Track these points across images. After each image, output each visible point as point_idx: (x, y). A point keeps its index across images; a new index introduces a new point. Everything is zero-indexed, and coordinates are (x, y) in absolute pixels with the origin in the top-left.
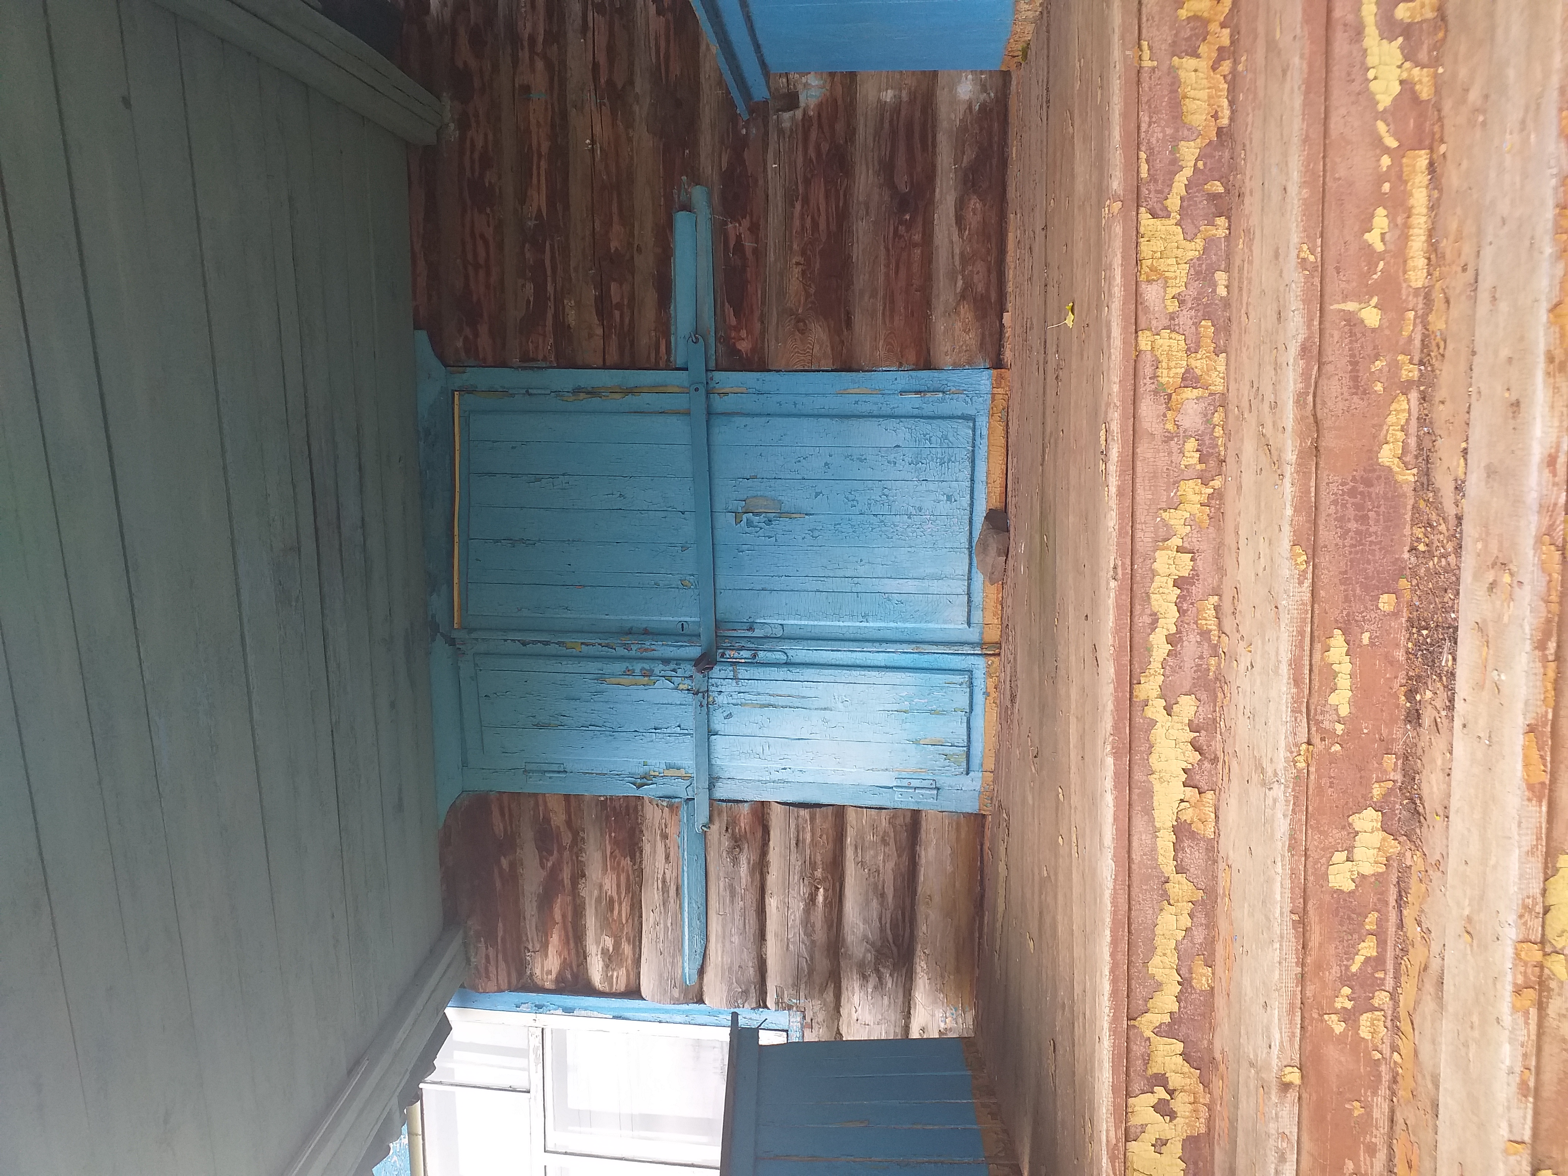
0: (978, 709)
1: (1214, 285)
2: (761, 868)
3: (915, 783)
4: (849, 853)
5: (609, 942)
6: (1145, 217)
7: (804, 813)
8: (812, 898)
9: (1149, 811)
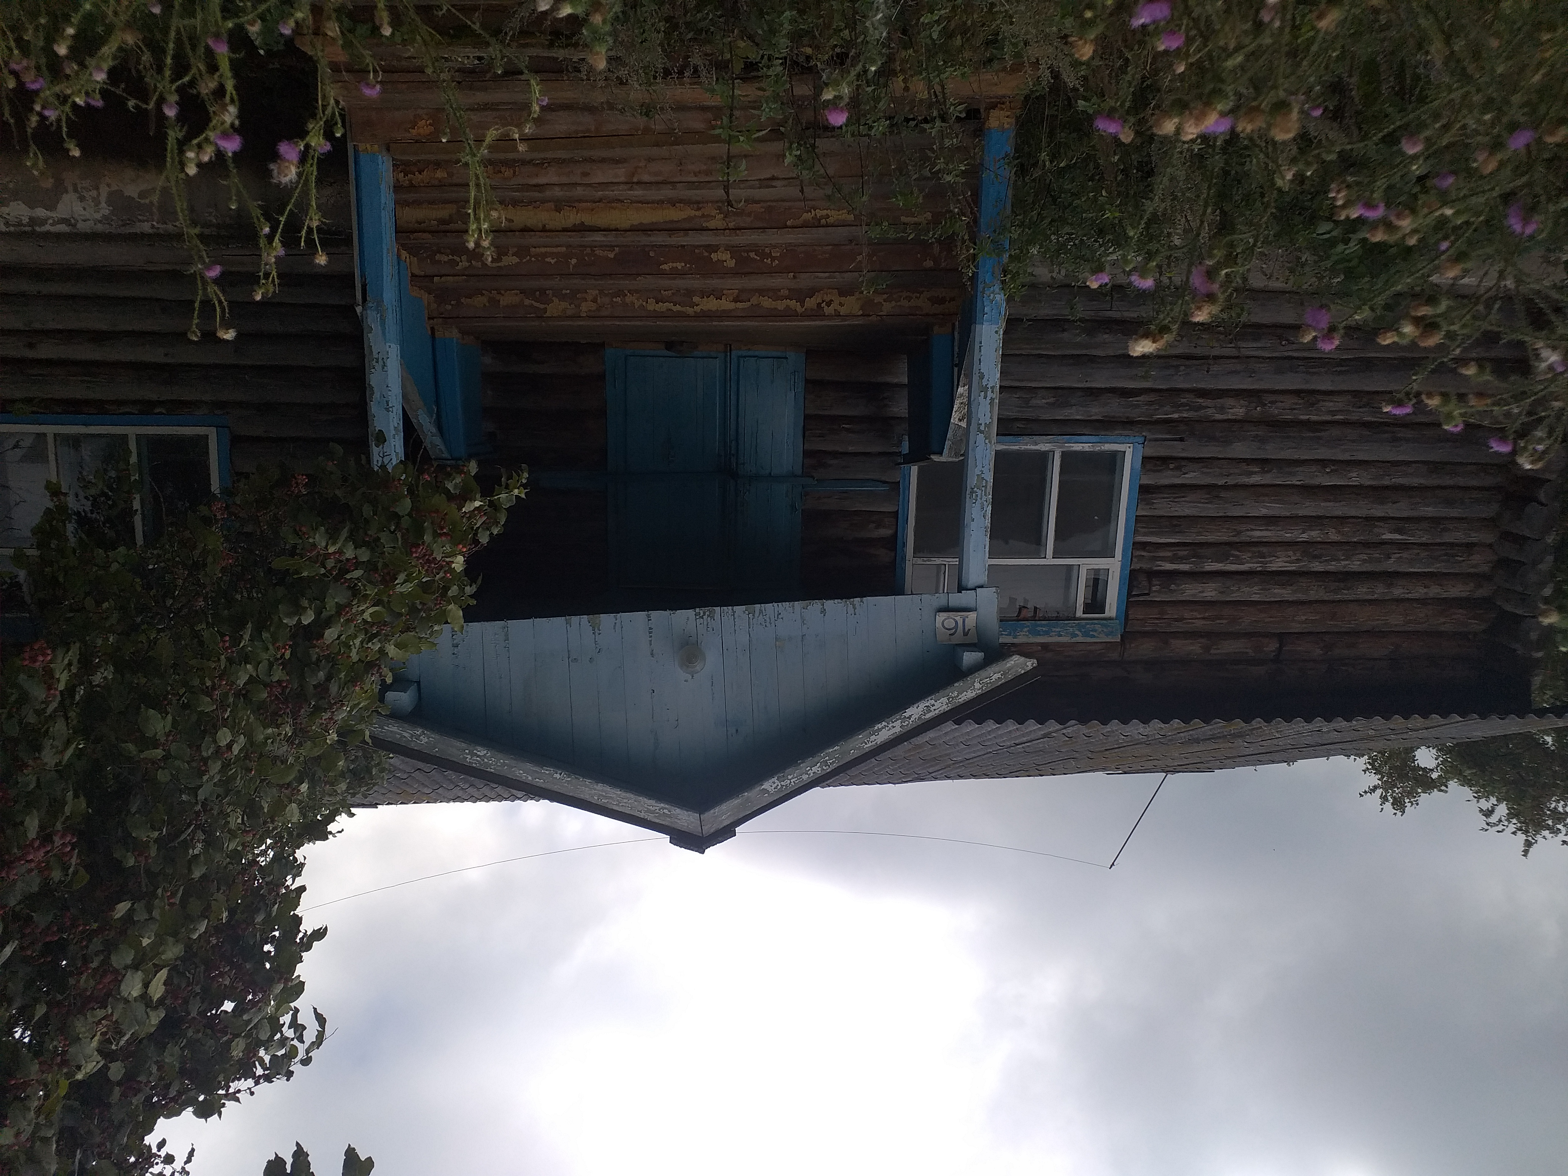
0: (757, 353)
1: (566, 294)
2: (835, 454)
3: (792, 383)
4: (827, 413)
5: (872, 526)
6: (548, 314)
7: (807, 433)
8: (847, 430)
9: (731, 311)
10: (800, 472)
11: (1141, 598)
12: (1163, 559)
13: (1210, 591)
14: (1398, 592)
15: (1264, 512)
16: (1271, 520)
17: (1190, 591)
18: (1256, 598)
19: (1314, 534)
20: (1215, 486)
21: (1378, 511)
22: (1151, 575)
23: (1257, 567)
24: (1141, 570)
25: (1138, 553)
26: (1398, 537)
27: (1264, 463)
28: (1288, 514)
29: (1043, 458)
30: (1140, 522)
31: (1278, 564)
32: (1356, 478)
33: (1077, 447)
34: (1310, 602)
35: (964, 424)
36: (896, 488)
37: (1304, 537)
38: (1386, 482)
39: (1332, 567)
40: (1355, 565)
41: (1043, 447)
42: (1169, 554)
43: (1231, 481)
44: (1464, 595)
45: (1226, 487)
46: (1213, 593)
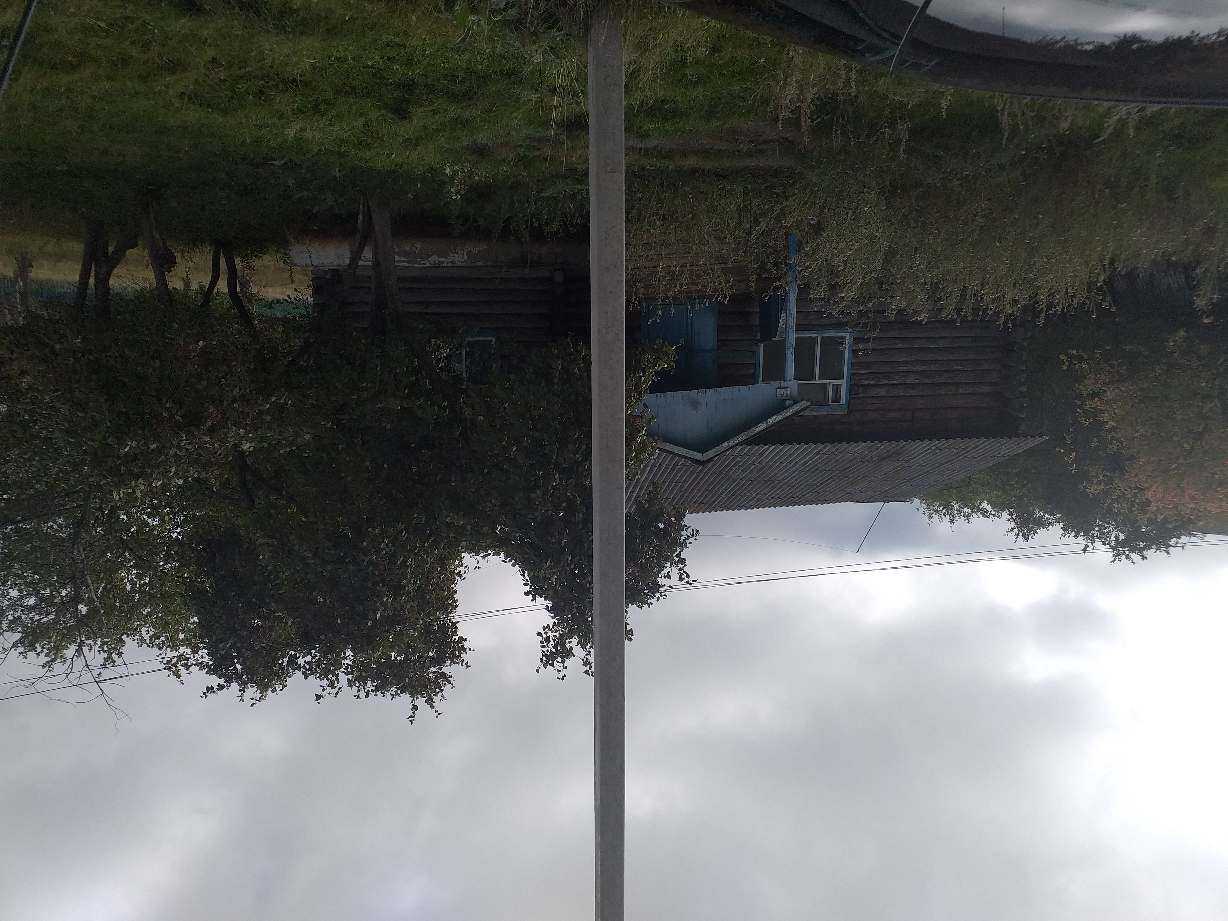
2: (730, 341)
3: (713, 313)
4: (727, 324)
5: (745, 369)
7: (719, 333)
8: (735, 331)
10: (716, 348)
11: (856, 396)
12: (863, 379)
13: (882, 392)
14: (961, 390)
15: (904, 359)
16: (907, 362)
17: (875, 392)
18: (902, 394)
19: (925, 368)
20: (884, 349)
21: (951, 358)
22: (859, 386)
23: (902, 382)
24: (854, 385)
25: (852, 377)
26: (961, 368)
27: (903, 339)
28: (914, 360)
29: (814, 339)
30: (853, 364)
31: (910, 380)
32: (941, 344)
33: (827, 335)
34: (925, 396)
35: (784, 326)
36: (755, 354)
37: (921, 369)
38: (955, 345)
39: (934, 381)
40: (943, 380)
41: (813, 335)
42: (866, 377)
43: (890, 347)
44: (989, 391)
45: (888, 349)
46: (884, 393)
